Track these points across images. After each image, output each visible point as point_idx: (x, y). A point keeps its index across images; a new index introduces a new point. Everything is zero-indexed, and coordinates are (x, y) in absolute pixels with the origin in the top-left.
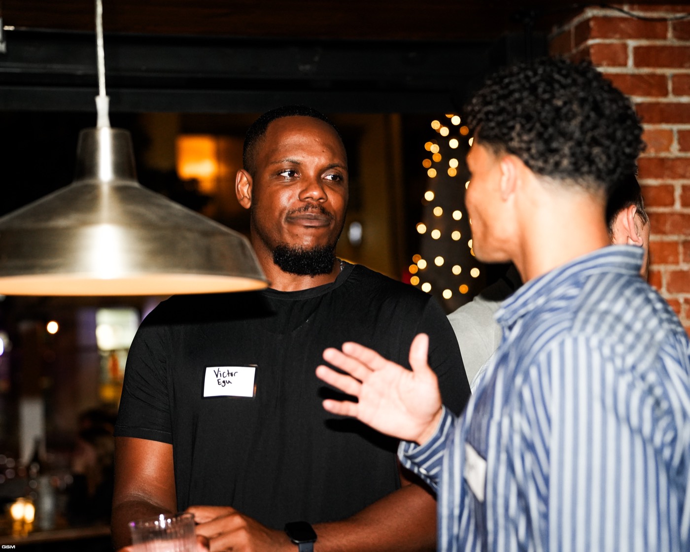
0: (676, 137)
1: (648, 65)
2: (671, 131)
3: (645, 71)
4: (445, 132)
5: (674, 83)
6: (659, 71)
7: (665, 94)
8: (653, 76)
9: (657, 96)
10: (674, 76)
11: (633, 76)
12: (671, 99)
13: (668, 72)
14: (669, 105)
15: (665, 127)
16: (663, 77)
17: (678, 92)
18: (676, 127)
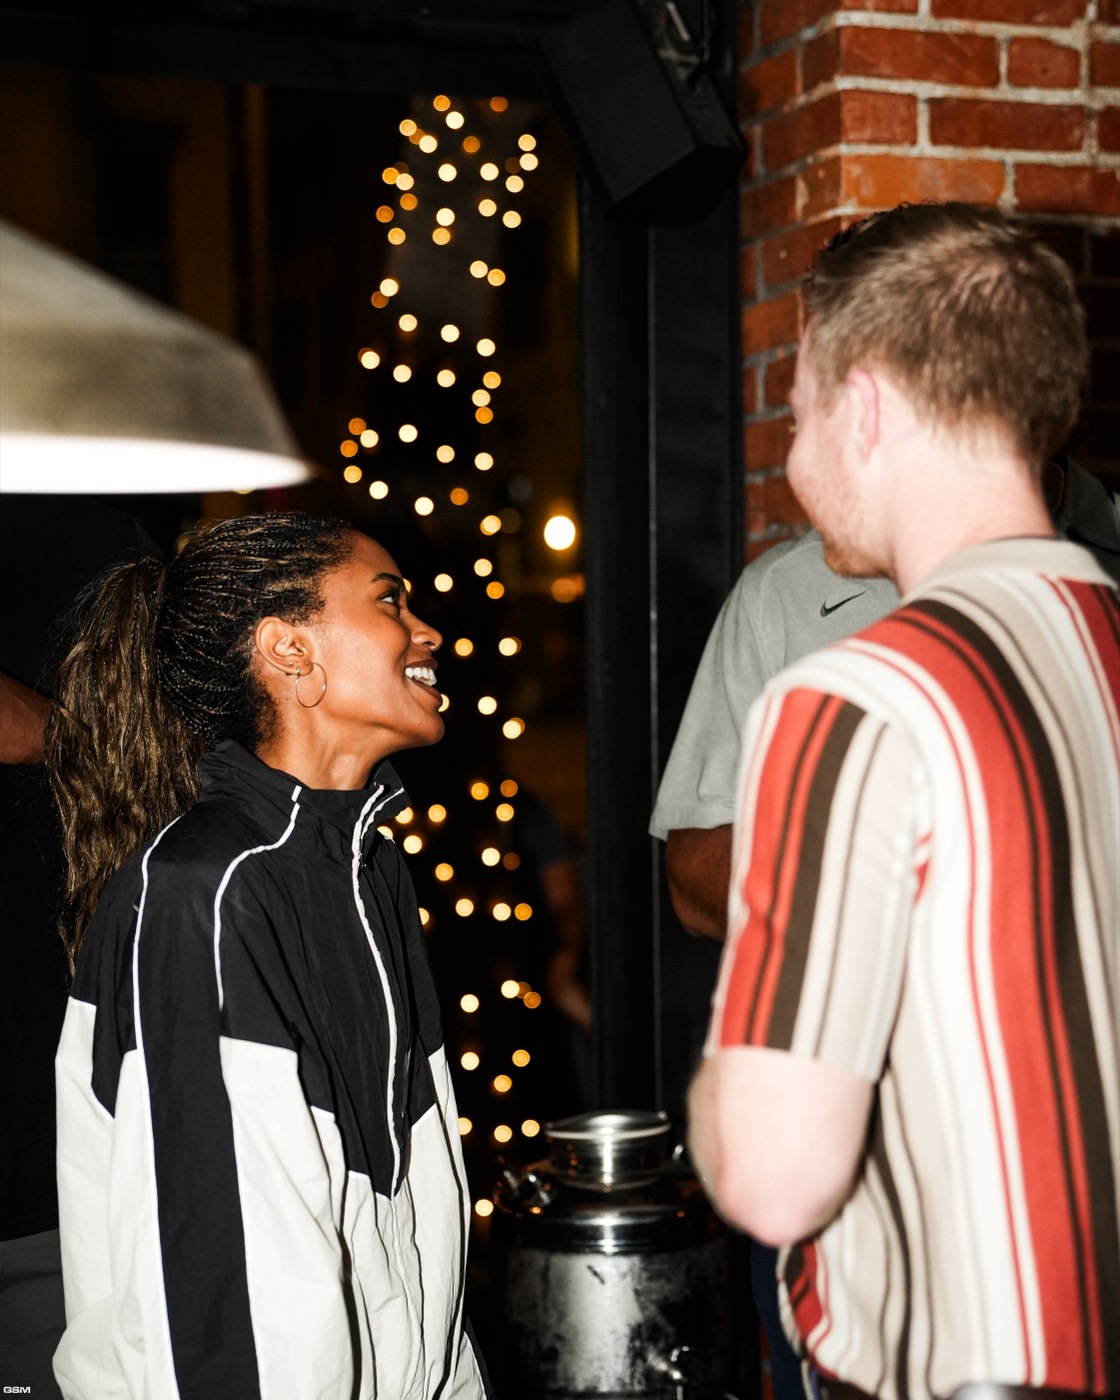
0: (1010, 177)
1: (960, 15)
2: (1002, 164)
3: (953, 25)
4: (428, 144)
5: (1011, 58)
6: (983, 28)
7: (994, 83)
8: (968, 37)
9: (976, 85)
10: (1014, 41)
11: (928, 35)
12: (1005, 92)
13: (1002, 31)
14: (999, 105)
15: (989, 154)
16: (990, 42)
17: (1019, 79)
18: (1012, 157)
